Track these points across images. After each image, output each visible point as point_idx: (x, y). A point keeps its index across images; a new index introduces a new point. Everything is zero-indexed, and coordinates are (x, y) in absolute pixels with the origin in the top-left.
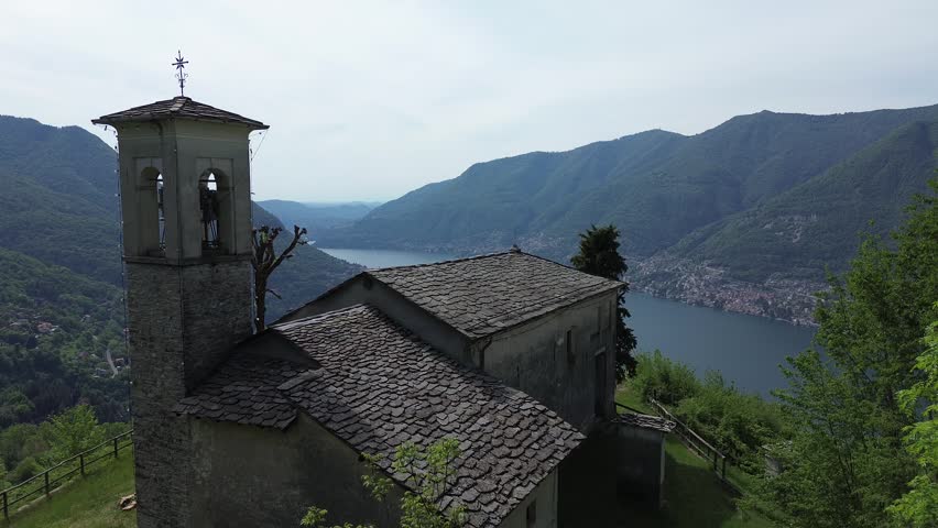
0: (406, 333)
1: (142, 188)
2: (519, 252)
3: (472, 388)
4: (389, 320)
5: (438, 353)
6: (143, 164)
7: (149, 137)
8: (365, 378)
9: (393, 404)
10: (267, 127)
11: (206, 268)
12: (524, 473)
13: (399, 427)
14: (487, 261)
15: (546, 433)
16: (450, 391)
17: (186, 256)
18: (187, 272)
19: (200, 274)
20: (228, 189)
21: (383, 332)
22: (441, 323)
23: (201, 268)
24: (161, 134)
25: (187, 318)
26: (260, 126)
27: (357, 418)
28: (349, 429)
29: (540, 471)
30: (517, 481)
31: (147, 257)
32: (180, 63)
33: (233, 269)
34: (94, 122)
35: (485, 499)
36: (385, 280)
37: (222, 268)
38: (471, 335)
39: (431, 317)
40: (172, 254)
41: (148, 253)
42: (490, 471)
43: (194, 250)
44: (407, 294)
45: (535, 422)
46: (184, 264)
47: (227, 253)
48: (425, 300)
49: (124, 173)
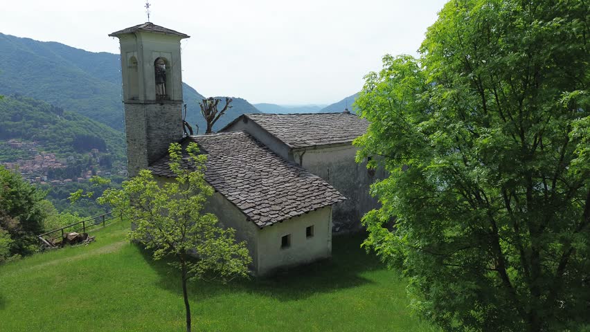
0: (261, 145)
1: (130, 67)
2: (349, 113)
3: (289, 171)
4: (254, 139)
5: (276, 155)
6: (130, 55)
7: (131, 41)
8: (230, 160)
9: (240, 172)
10: (189, 37)
11: (158, 105)
12: (300, 207)
13: (238, 181)
14: (325, 116)
15: (323, 194)
16: (275, 171)
17: (148, 99)
18: (148, 107)
19: (156, 108)
20: (169, 68)
21: (249, 143)
22: (278, 140)
23: (155, 105)
24: (136, 40)
25: (149, 129)
26: (186, 36)
27: (218, 175)
28: (212, 178)
29: (310, 207)
30: (294, 209)
31: (132, 101)
32: (148, 6)
33: (172, 108)
34: (109, 35)
35: (272, 212)
36: (253, 119)
37: (167, 107)
38: (291, 146)
39: (273, 137)
40: (142, 99)
41: (133, 99)
42: (282, 203)
43: (152, 97)
44: (263, 125)
45: (318, 189)
46: (147, 103)
47: (169, 99)
48: (273, 130)
49: (122, 60)
